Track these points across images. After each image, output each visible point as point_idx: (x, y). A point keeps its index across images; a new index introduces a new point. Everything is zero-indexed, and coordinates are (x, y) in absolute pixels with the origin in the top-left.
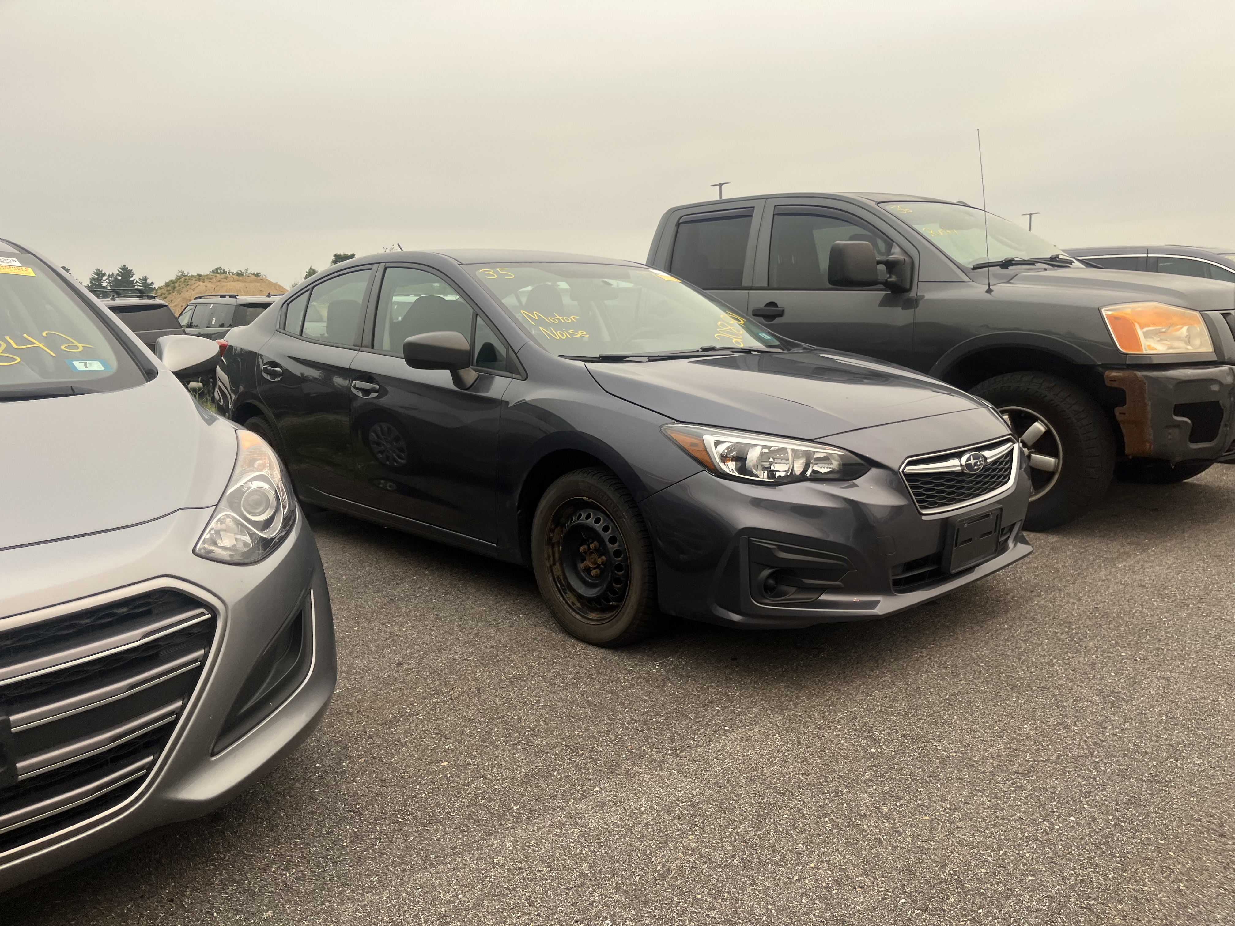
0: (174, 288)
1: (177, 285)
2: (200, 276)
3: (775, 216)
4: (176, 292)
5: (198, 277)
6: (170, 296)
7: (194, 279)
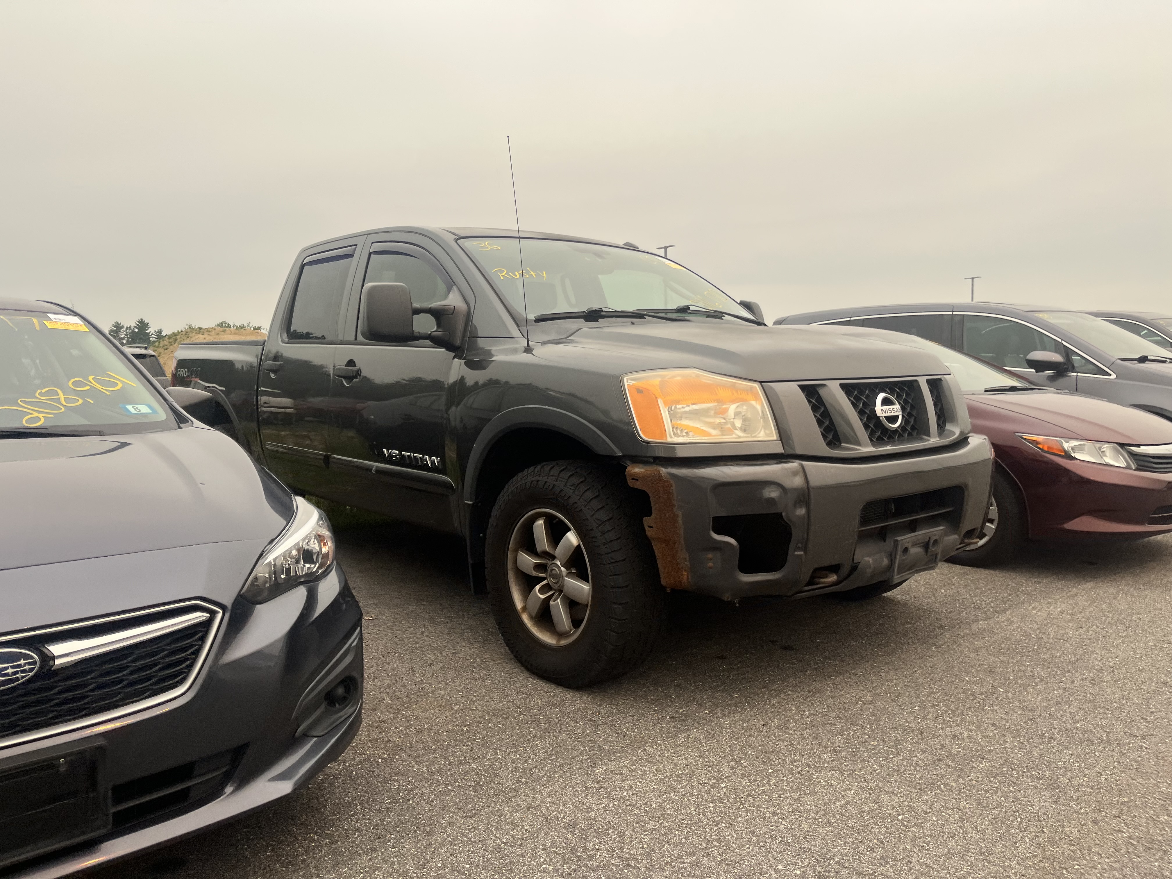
0: (176, 340)
1: (178, 337)
2: (200, 329)
3: (372, 256)
4: (176, 343)
5: (198, 330)
6: (172, 347)
7: (195, 332)
